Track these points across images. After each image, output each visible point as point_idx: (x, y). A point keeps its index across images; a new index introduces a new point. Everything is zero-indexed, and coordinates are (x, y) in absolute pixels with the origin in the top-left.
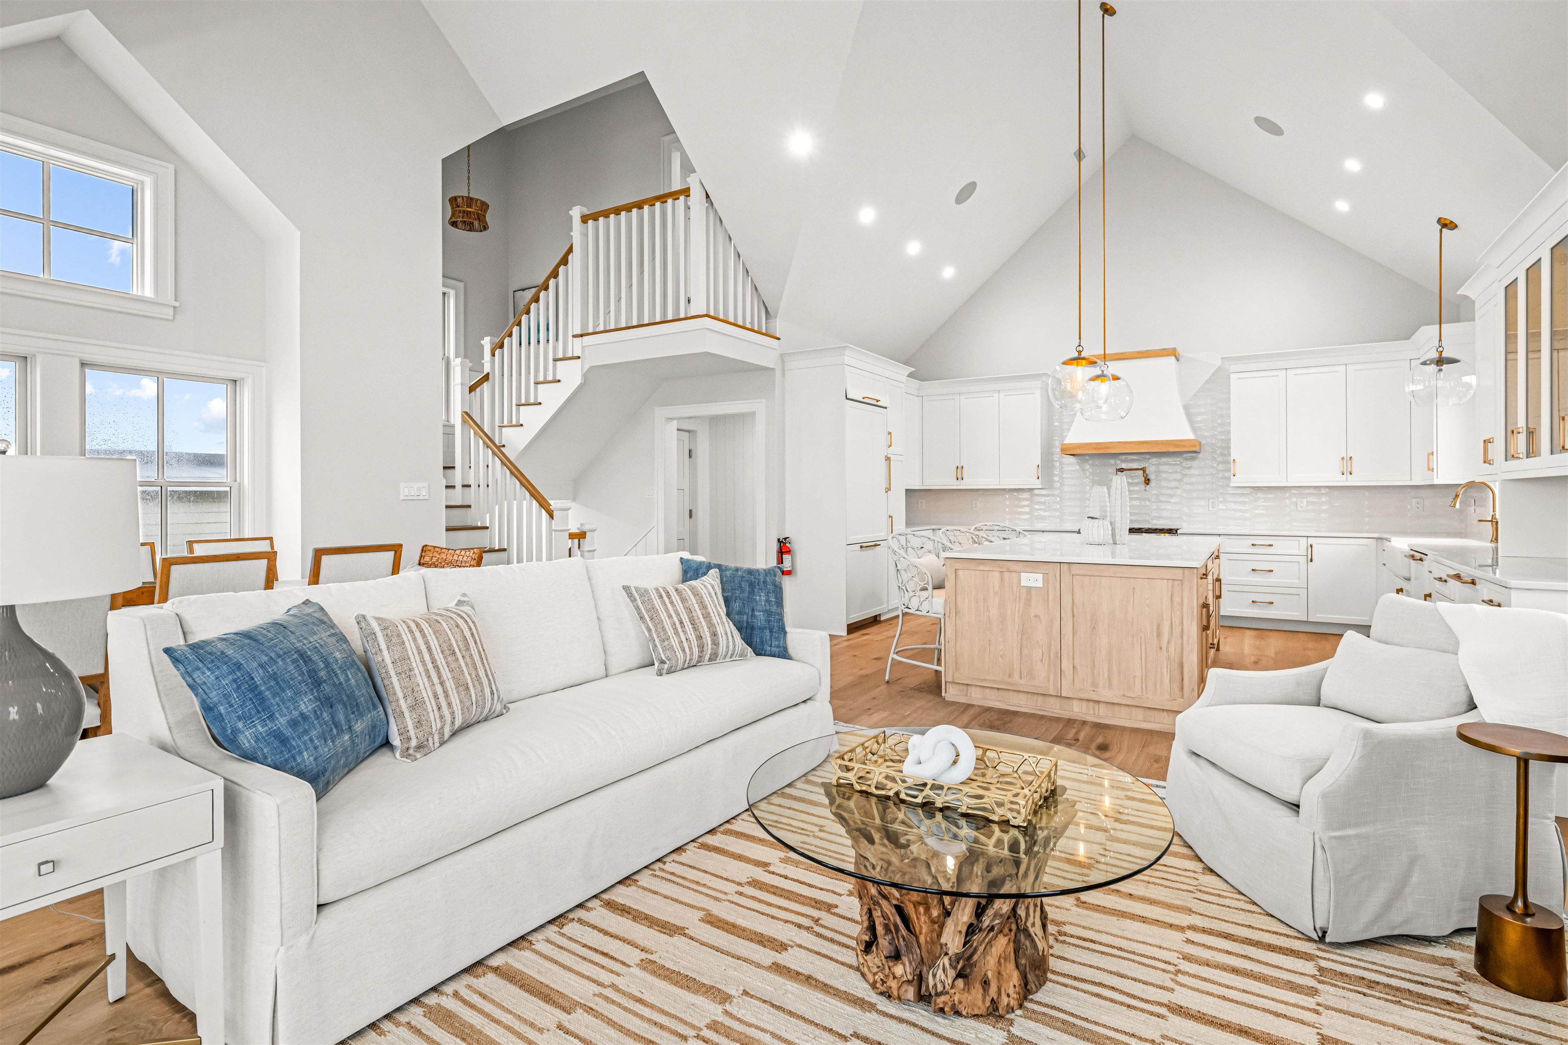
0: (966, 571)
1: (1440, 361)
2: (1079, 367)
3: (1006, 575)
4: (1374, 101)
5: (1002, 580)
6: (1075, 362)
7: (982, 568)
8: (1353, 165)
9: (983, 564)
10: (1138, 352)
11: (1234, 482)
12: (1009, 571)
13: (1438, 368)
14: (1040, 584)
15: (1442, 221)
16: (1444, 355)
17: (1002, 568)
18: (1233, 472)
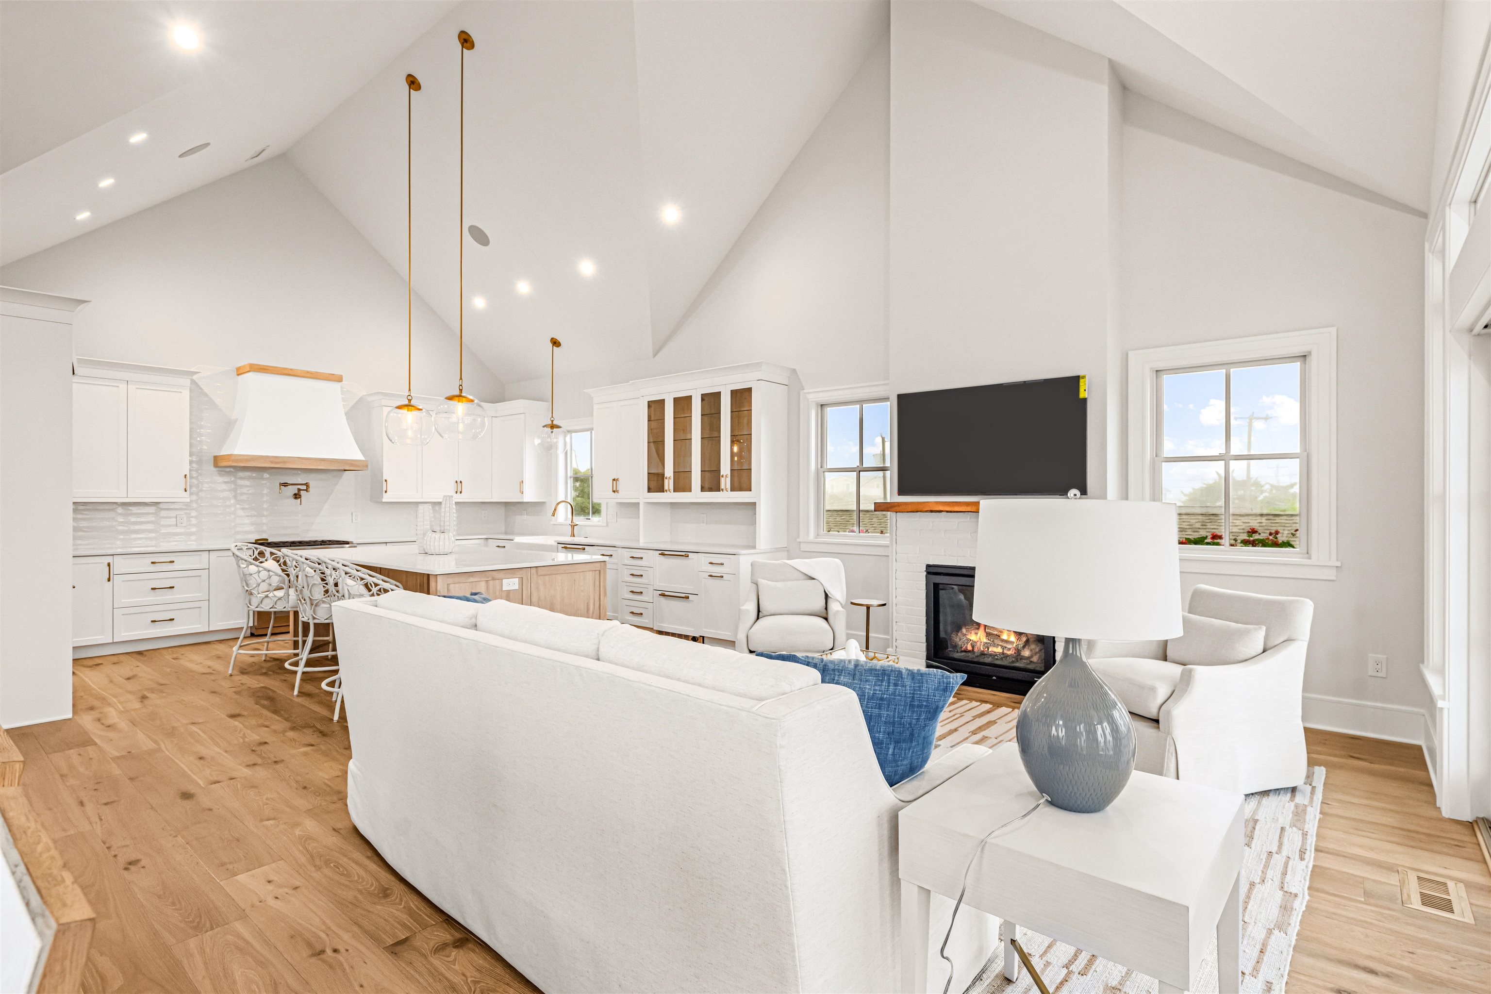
0: (457, 585)
1: (553, 426)
2: (460, 403)
3: (491, 583)
4: (587, 268)
5: (487, 588)
6: (457, 398)
7: (471, 580)
8: (524, 287)
9: (472, 576)
10: (308, 372)
11: (386, 498)
12: (494, 579)
13: (551, 430)
14: (516, 587)
15: (554, 340)
16: (554, 423)
17: (488, 577)
18: (384, 489)
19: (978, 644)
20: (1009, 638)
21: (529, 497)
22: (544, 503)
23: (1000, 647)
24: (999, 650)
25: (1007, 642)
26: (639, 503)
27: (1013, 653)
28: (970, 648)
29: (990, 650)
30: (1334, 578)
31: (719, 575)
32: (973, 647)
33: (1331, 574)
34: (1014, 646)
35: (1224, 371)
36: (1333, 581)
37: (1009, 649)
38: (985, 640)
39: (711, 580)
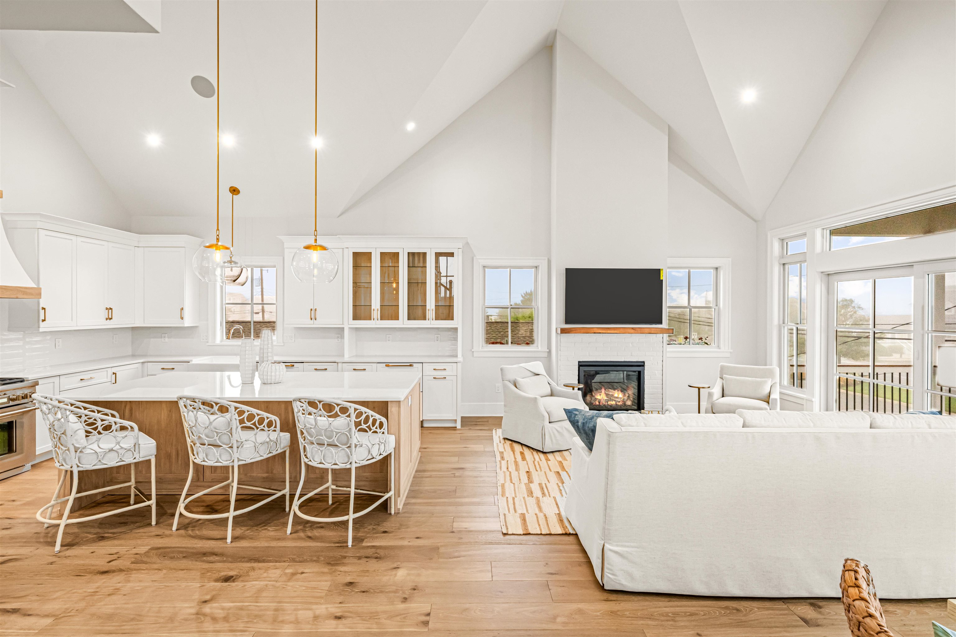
11: (41, 327)
18: (42, 317)
19: (602, 400)
20: (618, 395)
21: (188, 322)
22: (196, 327)
23: (614, 401)
24: (614, 403)
25: (617, 398)
26: (343, 328)
27: (622, 404)
28: (597, 403)
29: (609, 403)
30: (729, 356)
31: (443, 377)
32: (599, 403)
33: (728, 355)
34: (622, 400)
35: (688, 270)
36: (729, 357)
37: (619, 402)
38: (605, 398)
39: (435, 381)
